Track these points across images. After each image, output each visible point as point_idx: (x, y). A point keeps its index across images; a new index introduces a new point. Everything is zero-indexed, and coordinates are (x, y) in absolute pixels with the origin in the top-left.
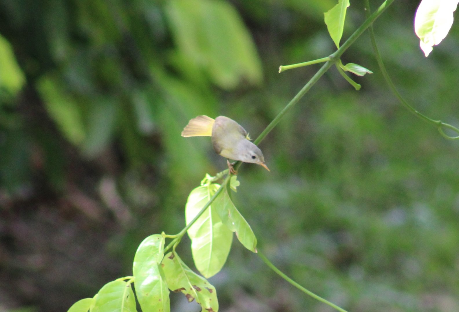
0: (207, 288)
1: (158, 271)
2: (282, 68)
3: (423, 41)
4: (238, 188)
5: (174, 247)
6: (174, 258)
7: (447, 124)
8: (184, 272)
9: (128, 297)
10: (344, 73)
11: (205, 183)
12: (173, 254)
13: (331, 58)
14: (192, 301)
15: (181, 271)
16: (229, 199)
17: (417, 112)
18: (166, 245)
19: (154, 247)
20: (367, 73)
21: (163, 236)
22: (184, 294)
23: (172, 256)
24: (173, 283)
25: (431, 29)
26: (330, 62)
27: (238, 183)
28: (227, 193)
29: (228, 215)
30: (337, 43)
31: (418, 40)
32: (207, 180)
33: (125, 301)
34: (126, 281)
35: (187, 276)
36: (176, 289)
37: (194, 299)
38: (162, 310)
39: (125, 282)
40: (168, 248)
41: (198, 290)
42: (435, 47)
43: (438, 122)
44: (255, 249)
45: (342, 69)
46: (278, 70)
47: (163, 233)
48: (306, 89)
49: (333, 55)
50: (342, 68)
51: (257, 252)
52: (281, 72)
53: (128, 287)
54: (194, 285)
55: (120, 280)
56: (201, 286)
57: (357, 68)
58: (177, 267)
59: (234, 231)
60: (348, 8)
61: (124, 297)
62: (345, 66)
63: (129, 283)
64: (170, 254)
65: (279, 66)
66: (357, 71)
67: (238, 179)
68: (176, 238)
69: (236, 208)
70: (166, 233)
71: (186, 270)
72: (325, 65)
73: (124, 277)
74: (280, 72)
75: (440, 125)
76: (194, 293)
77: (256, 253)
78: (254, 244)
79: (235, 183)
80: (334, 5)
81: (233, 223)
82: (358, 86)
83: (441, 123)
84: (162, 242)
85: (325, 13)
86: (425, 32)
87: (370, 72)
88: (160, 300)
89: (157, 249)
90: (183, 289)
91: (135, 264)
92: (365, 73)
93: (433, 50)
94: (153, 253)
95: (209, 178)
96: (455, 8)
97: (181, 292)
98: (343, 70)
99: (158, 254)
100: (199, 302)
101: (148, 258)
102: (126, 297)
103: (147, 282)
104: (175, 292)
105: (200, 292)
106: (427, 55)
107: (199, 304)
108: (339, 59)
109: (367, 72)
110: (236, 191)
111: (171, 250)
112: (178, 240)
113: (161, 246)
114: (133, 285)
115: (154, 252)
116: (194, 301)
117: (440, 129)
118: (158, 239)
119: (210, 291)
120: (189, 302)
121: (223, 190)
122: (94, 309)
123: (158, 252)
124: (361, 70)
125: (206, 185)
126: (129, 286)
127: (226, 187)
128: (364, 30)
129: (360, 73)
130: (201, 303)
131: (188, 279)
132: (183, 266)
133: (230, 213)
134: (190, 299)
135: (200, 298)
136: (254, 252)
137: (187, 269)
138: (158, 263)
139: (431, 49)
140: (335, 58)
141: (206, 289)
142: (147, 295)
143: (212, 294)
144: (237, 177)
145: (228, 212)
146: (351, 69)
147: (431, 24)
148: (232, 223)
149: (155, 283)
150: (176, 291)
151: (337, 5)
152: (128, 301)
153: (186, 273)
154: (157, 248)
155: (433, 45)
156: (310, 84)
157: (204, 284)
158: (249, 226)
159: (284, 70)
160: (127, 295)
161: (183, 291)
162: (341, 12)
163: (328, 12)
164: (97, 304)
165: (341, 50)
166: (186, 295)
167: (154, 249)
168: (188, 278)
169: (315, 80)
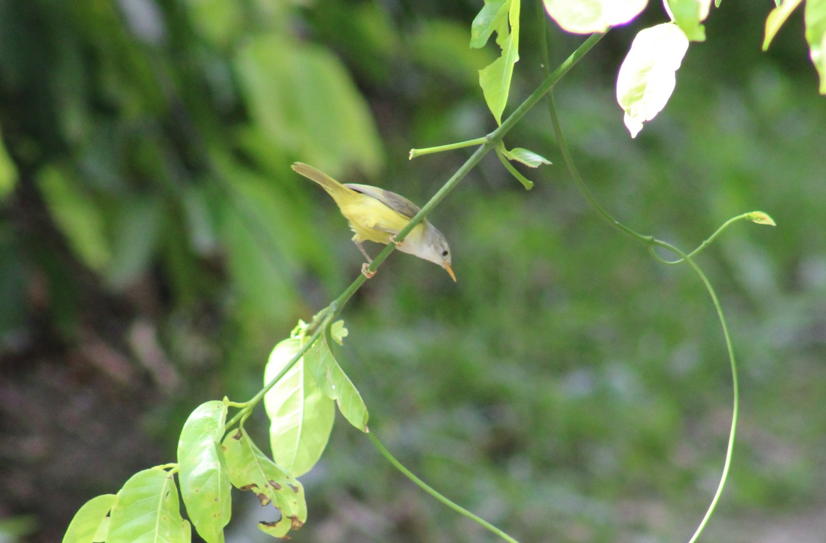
0: (290, 485)
1: (216, 455)
2: (414, 153)
3: (629, 114)
4: (344, 339)
5: (243, 420)
6: (241, 439)
7: (662, 242)
8: (256, 460)
9: (169, 494)
10: (508, 162)
11: (297, 334)
12: (240, 431)
13: (489, 139)
14: (268, 504)
15: (252, 458)
16: (329, 351)
17: (617, 222)
18: (229, 418)
19: (211, 419)
20: (543, 164)
21: (225, 404)
22: (255, 494)
23: (239, 435)
24: (239, 477)
25: (642, 96)
26: (486, 145)
27: (345, 332)
28: (325, 341)
29: (325, 374)
30: (498, 116)
31: (621, 112)
32: (300, 329)
33: (163, 500)
34: (168, 470)
35: (261, 466)
36: (243, 485)
37: (270, 501)
38: (219, 515)
39: (165, 472)
40: (232, 421)
41: (277, 487)
42: (646, 124)
43: (648, 238)
44: (365, 426)
45: (504, 156)
46: (409, 155)
47: (226, 398)
48: (451, 186)
49: (492, 135)
50: (506, 155)
51: (368, 431)
52: (413, 159)
53: (169, 480)
54: (269, 480)
55: (159, 469)
56: (281, 482)
57: (527, 156)
58: (247, 451)
59: (335, 399)
60: (516, 64)
61: (163, 493)
62: (509, 152)
63: (171, 473)
64: (235, 432)
65: (410, 150)
66: (527, 160)
67: (345, 326)
68: (246, 407)
69: (338, 365)
70: (231, 399)
71: (259, 457)
72: (480, 150)
73: (164, 463)
74: (410, 158)
75: (651, 242)
76: (269, 493)
77: (367, 433)
78: (364, 420)
79: (340, 332)
80: (496, 59)
81: (333, 387)
82: (528, 184)
83: (653, 240)
84: (224, 412)
85: (480, 72)
86: (631, 100)
87: (548, 162)
88: (216, 500)
89: (216, 423)
90: (255, 485)
91: (181, 444)
92: (540, 164)
93: (643, 129)
94: (209, 429)
95: (302, 325)
96: (678, 65)
97: (251, 491)
98: (506, 158)
99: (216, 430)
100: (277, 507)
101: (201, 435)
102: (166, 494)
103: (199, 471)
104: (242, 490)
105: (279, 491)
106: (634, 136)
107: (277, 508)
108: (501, 140)
109: (544, 162)
110: (341, 344)
111: (236, 425)
112: (249, 411)
113: (222, 418)
114: (176, 476)
115: (211, 428)
116: (270, 504)
117: (652, 249)
118: (218, 407)
119: (296, 489)
120: (263, 506)
121: (320, 337)
122: (115, 511)
123: (217, 426)
124: (533, 159)
125: (297, 337)
126: (170, 478)
127: (324, 334)
128: (540, 97)
129: (532, 163)
130: (280, 508)
131: (262, 471)
132: (255, 451)
133: (328, 372)
134: (265, 502)
135: (279, 500)
136: (363, 431)
137: (261, 456)
138: (215, 443)
139: (640, 127)
140: (496, 139)
141: (289, 487)
142: (197, 491)
143: (298, 494)
144: (345, 322)
145: (327, 370)
146: (520, 157)
147: (642, 89)
148: (331, 387)
149: (210, 473)
150: (244, 488)
151: (499, 59)
152: (168, 500)
153: (259, 462)
154: (216, 421)
155: (643, 120)
156: (457, 179)
157: (286, 479)
158: (358, 392)
159: (418, 155)
160: (167, 491)
161: (255, 490)
162: (505, 70)
163: (485, 69)
164: (121, 503)
165: (505, 128)
166: (258, 495)
167: (212, 422)
168: (263, 469)
169: (463, 173)
